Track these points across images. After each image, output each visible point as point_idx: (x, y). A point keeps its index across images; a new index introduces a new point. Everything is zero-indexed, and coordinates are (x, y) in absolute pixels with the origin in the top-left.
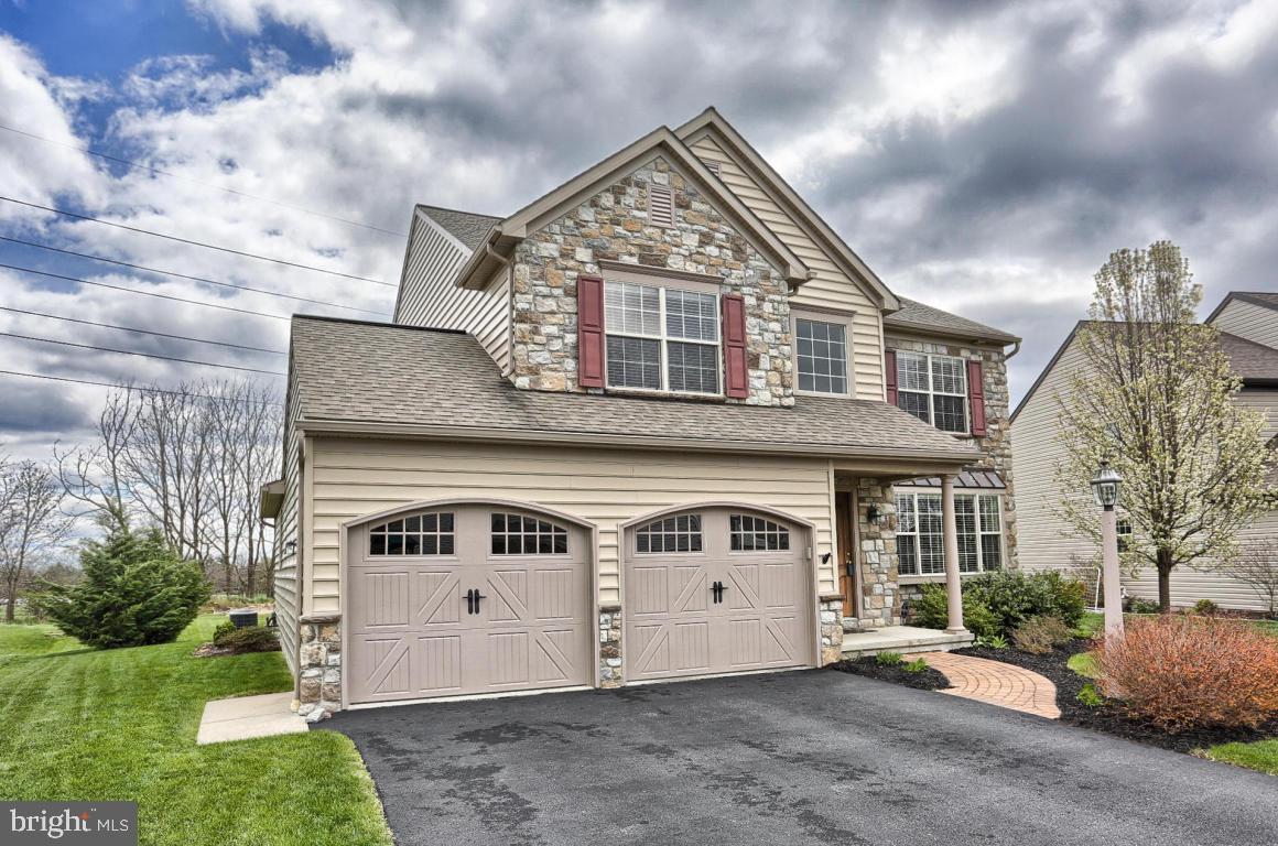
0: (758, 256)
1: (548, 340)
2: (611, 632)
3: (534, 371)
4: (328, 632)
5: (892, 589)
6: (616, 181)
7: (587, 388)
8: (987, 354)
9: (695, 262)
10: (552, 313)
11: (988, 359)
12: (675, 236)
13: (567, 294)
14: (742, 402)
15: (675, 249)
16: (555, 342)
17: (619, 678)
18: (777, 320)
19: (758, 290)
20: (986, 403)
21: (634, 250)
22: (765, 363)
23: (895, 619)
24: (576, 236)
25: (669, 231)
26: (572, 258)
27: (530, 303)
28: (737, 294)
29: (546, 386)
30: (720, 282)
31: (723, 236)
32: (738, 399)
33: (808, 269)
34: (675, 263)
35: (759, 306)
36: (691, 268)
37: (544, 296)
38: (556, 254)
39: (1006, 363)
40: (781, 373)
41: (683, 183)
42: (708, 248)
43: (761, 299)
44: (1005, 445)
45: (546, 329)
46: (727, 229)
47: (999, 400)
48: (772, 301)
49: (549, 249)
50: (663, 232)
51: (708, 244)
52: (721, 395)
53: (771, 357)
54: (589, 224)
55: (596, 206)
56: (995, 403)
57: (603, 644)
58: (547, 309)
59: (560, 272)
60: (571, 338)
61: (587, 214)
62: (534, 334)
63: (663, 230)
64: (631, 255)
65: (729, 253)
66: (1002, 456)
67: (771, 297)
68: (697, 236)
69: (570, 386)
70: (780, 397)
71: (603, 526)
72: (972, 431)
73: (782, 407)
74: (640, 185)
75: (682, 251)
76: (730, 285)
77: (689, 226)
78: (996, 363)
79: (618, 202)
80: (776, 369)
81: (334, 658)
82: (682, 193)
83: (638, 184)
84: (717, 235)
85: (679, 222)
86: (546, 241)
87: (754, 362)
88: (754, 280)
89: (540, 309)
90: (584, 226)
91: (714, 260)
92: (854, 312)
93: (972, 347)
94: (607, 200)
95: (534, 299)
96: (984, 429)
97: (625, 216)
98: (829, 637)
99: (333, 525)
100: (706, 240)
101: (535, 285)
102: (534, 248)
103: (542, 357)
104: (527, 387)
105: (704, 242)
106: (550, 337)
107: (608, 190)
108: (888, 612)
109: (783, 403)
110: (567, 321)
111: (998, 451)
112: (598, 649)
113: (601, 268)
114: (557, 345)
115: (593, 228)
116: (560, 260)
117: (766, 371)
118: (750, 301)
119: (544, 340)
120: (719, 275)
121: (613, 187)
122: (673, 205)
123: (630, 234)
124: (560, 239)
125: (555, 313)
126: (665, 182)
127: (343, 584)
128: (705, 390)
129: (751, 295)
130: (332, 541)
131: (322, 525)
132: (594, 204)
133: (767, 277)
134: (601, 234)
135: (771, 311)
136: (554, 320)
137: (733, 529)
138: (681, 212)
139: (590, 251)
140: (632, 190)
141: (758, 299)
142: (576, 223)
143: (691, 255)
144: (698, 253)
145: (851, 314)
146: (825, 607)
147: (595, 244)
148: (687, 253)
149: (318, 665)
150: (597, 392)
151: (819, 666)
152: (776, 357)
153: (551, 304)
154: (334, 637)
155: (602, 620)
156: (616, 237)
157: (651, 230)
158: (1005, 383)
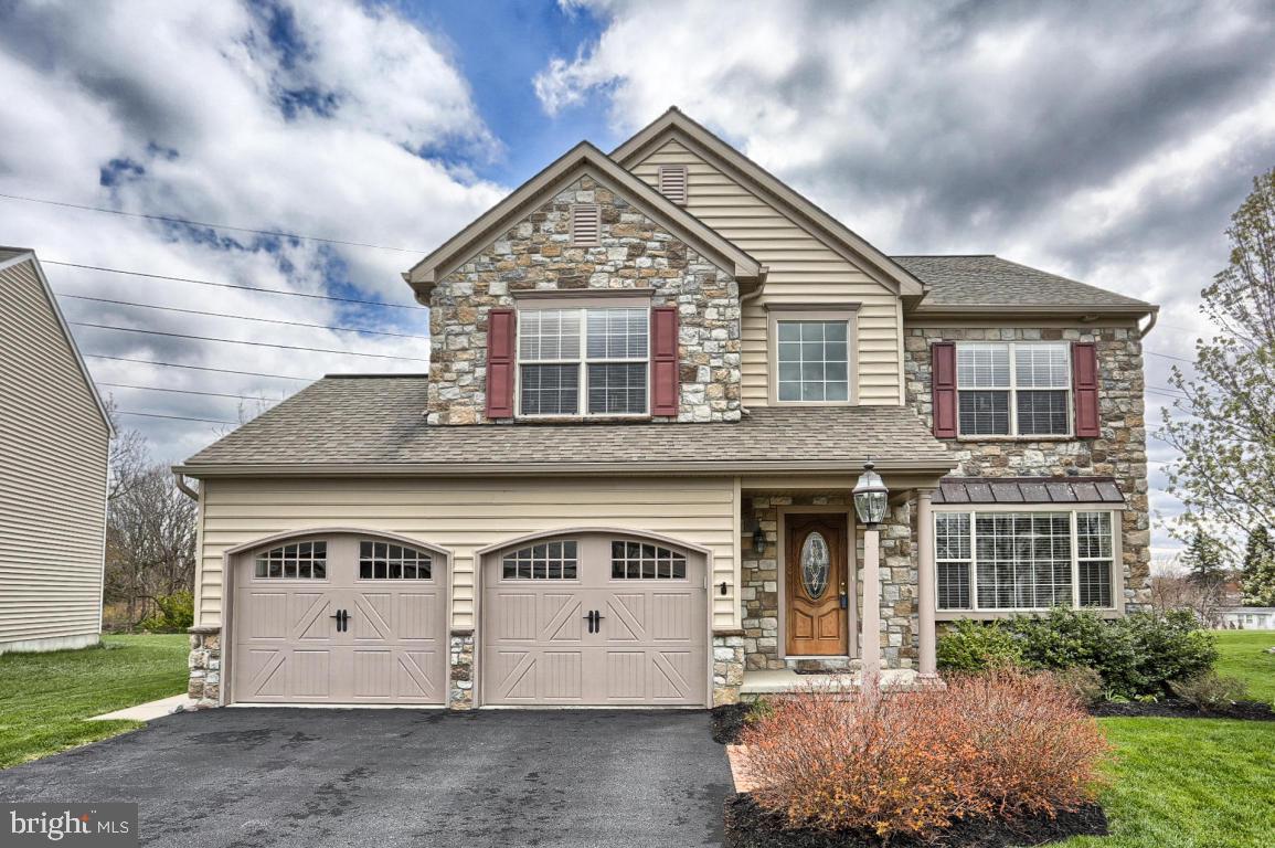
0: (701, 259)
1: (458, 376)
2: (462, 655)
3: (443, 407)
4: (210, 641)
5: (901, 626)
6: (535, 209)
7: (495, 419)
8: (1109, 332)
9: (622, 277)
10: (464, 350)
11: (1111, 338)
12: (599, 253)
13: (479, 330)
14: (674, 420)
15: (598, 268)
16: (465, 377)
17: (468, 700)
18: (723, 327)
19: (699, 297)
20: (1102, 394)
21: (551, 275)
22: (704, 374)
23: (903, 660)
24: (491, 271)
25: (591, 250)
26: (486, 293)
27: (442, 343)
28: (672, 304)
29: (454, 420)
30: (652, 294)
31: (658, 244)
32: (668, 417)
33: (758, 263)
34: (598, 282)
35: (699, 313)
36: (616, 284)
37: (457, 335)
38: (469, 292)
39: (1143, 341)
40: (725, 384)
41: (611, 196)
42: (638, 260)
43: (702, 306)
44: (1134, 446)
45: (456, 366)
46: (661, 236)
47: (1126, 389)
48: (717, 306)
49: (463, 288)
50: (586, 252)
51: (639, 256)
52: (647, 415)
53: (714, 368)
54: (506, 257)
55: (513, 238)
56: (1118, 393)
57: (454, 667)
58: (458, 347)
59: (473, 309)
60: (481, 372)
61: (503, 248)
62: (445, 371)
63: (586, 250)
64: (549, 281)
65: (665, 261)
66: (1128, 460)
67: (716, 301)
68: (626, 249)
69: (478, 418)
70: (722, 411)
71: (460, 553)
72: (1076, 431)
73: (725, 421)
74: (563, 208)
75: (606, 268)
76: (664, 295)
77: (616, 241)
78: (1123, 341)
79: (536, 230)
80: (717, 381)
81: (214, 663)
82: (611, 207)
83: (559, 208)
84: (649, 244)
85: (605, 238)
86: (461, 281)
87: (691, 375)
88: (693, 287)
89: (452, 347)
90: (499, 261)
91: (644, 273)
92: (860, 304)
93: (1080, 326)
94: (526, 230)
95: (446, 338)
96: (1097, 428)
97: (544, 243)
98: (724, 676)
99: (219, 552)
100: (636, 251)
101: (448, 325)
102: (448, 290)
103: (451, 393)
104: (436, 422)
105: (633, 255)
106: (461, 373)
107: (526, 220)
108: (894, 652)
109: (725, 417)
110: (478, 355)
111: (1121, 455)
112: (449, 671)
113: (515, 299)
114: (467, 379)
115: (510, 260)
116: (473, 297)
117: (706, 384)
118: (687, 310)
119: (454, 376)
120: (650, 287)
121: (533, 216)
122: (599, 220)
123: (548, 260)
124: (474, 277)
125: (467, 349)
126: (590, 200)
127: (224, 601)
128: (631, 410)
129: (689, 303)
130: (218, 566)
131: (210, 552)
132: (511, 237)
133: (711, 280)
134: (518, 265)
135: (716, 317)
136: (465, 356)
137: (614, 556)
138: (608, 227)
139: (504, 284)
140: (553, 215)
141: (698, 306)
142: (492, 259)
143: (617, 271)
144: (626, 267)
145: (856, 307)
146: (720, 642)
147: (510, 276)
148: (613, 270)
149: (201, 668)
150: (507, 422)
151: (710, 708)
152: (719, 368)
153: (463, 341)
154: (215, 646)
155: (453, 643)
156: (533, 265)
157: (572, 252)
158: (1138, 366)
